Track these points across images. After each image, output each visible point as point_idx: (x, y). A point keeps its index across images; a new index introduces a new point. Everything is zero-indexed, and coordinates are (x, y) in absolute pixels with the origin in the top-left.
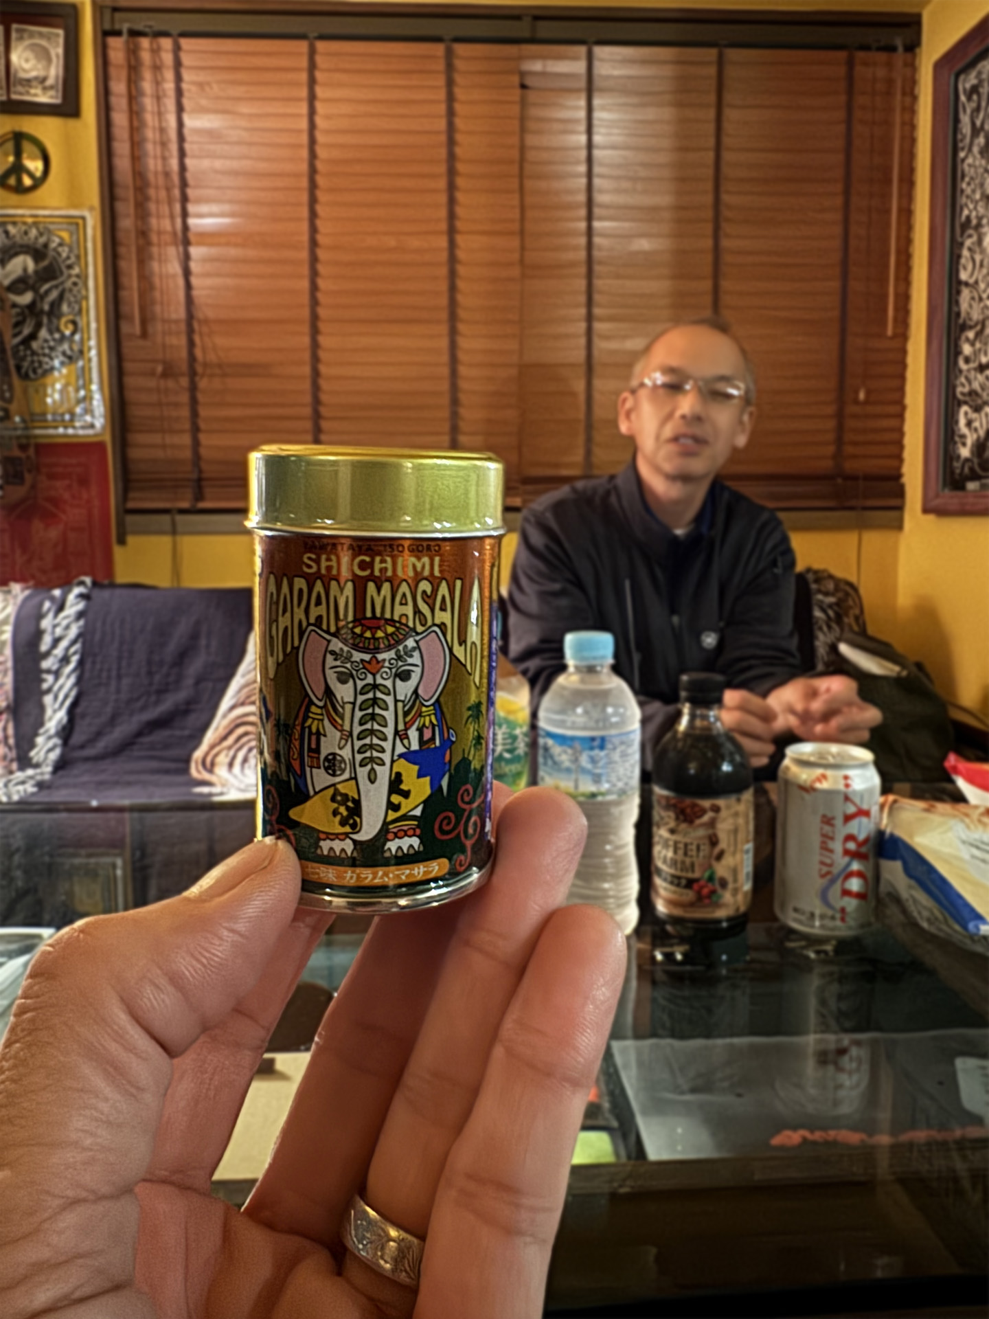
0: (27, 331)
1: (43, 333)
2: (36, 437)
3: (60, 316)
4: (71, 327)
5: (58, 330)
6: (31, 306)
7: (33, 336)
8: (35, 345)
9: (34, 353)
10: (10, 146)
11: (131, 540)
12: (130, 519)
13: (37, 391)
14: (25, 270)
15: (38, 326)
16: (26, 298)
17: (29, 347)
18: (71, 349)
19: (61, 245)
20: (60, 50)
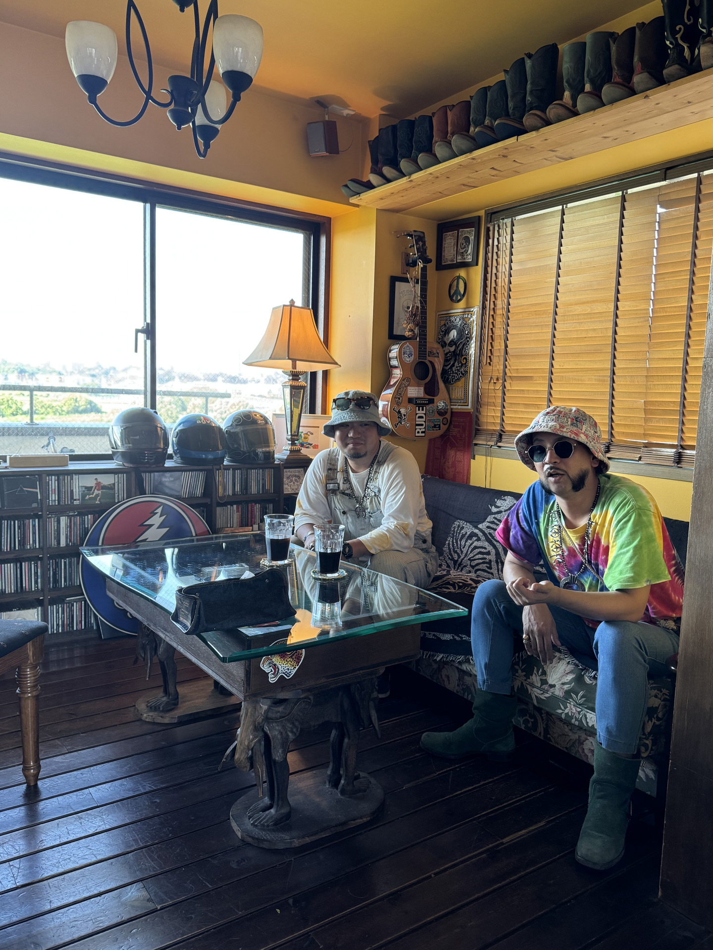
0: (452, 363)
1: (456, 364)
2: (452, 409)
3: (462, 356)
4: (465, 360)
5: (461, 363)
6: (454, 351)
7: (453, 365)
8: (454, 369)
9: (453, 373)
10: (455, 282)
11: (477, 456)
12: (475, 447)
13: (452, 389)
14: (454, 336)
15: (455, 361)
16: (452, 349)
17: (452, 370)
18: (464, 371)
19: (465, 324)
20: (473, 237)
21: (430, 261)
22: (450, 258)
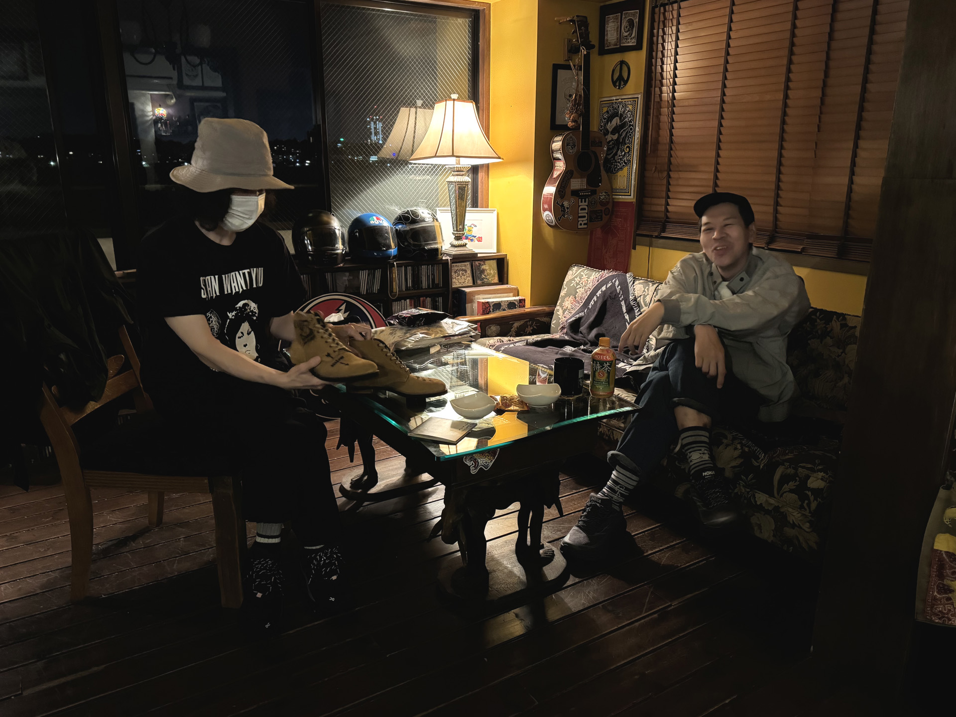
0: (614, 152)
1: (619, 153)
4: (628, 149)
5: (624, 151)
6: (617, 140)
7: (616, 154)
8: (617, 157)
9: (616, 162)
10: (618, 68)
11: (637, 247)
12: (637, 238)
13: (614, 178)
14: (617, 124)
15: (618, 150)
16: (615, 137)
17: (614, 159)
18: (627, 160)
19: (628, 111)
21: (593, 47)
22: (613, 42)
